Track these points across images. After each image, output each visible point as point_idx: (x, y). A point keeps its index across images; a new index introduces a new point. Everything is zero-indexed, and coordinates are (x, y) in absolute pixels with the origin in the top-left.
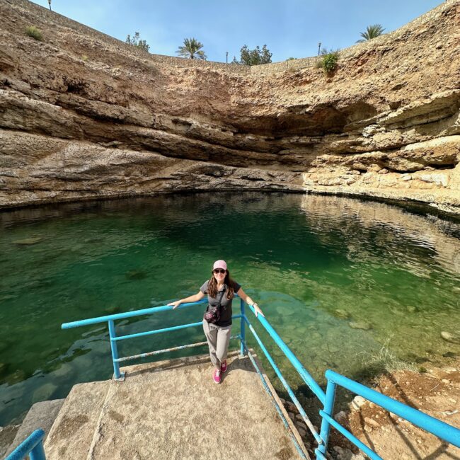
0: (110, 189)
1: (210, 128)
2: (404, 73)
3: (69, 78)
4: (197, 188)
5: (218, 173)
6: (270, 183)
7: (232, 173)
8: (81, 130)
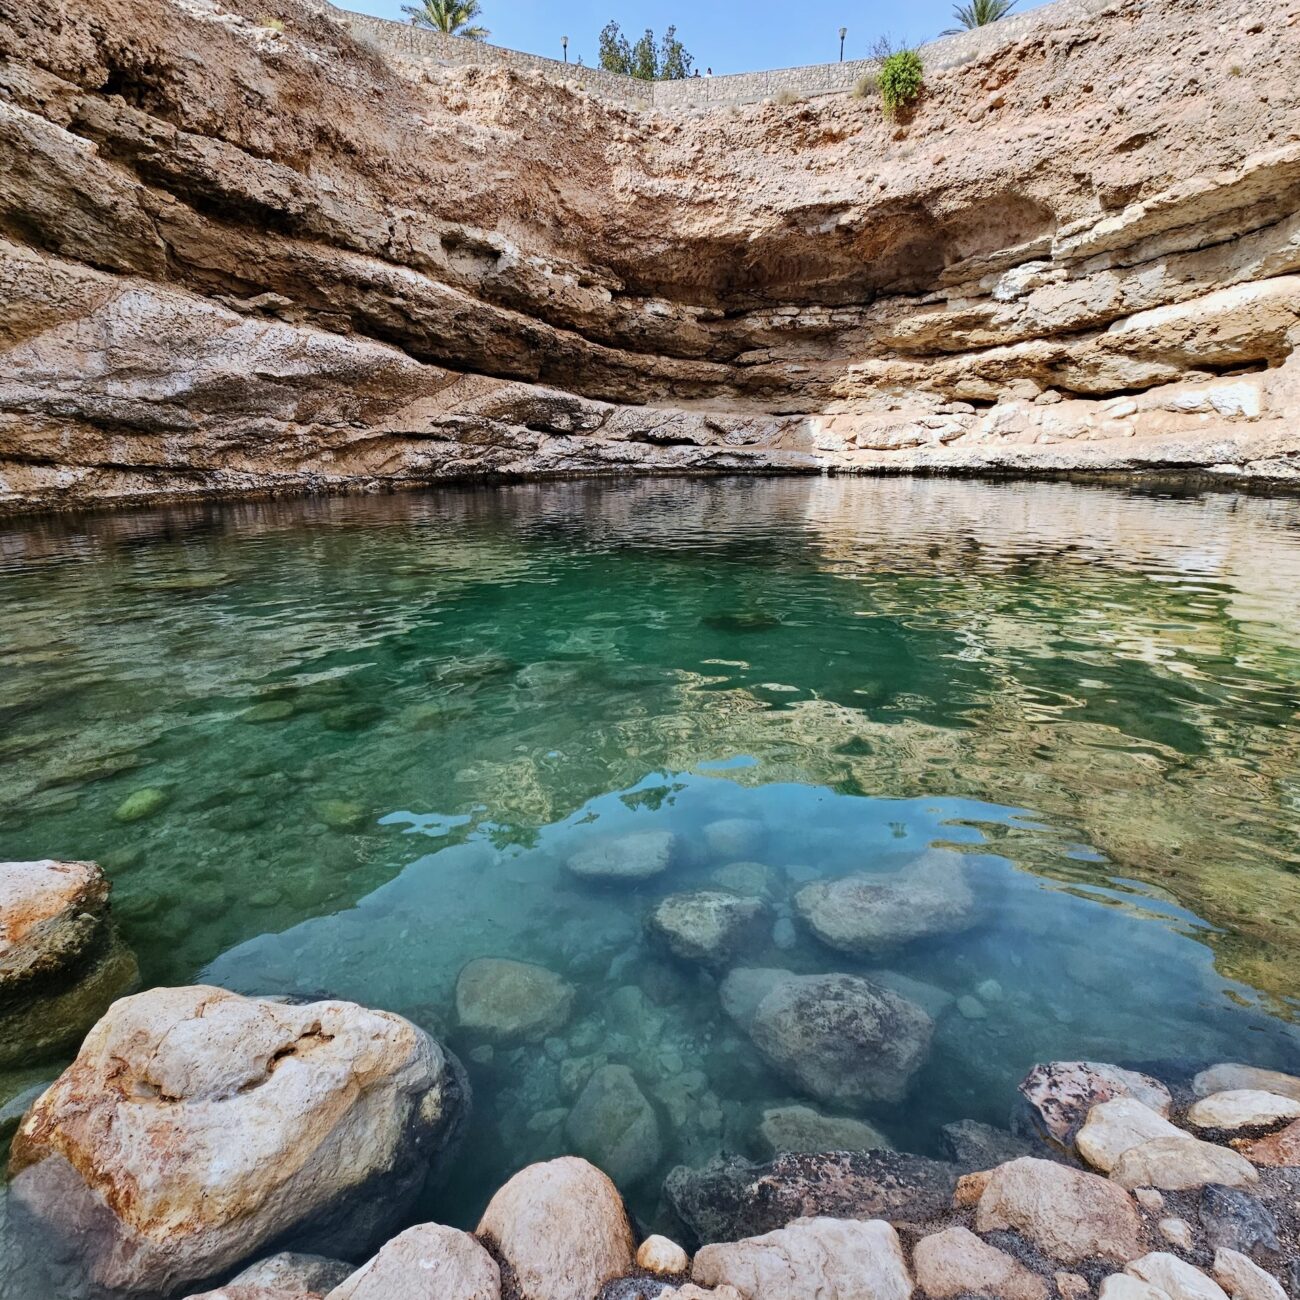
0: (248, 465)
1: (548, 273)
2: (1156, 100)
3: (114, 38)
4: (503, 469)
5: (565, 422)
6: (716, 450)
7: (603, 424)
8: (160, 243)
